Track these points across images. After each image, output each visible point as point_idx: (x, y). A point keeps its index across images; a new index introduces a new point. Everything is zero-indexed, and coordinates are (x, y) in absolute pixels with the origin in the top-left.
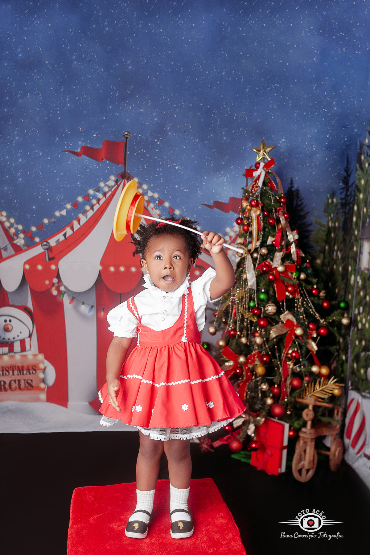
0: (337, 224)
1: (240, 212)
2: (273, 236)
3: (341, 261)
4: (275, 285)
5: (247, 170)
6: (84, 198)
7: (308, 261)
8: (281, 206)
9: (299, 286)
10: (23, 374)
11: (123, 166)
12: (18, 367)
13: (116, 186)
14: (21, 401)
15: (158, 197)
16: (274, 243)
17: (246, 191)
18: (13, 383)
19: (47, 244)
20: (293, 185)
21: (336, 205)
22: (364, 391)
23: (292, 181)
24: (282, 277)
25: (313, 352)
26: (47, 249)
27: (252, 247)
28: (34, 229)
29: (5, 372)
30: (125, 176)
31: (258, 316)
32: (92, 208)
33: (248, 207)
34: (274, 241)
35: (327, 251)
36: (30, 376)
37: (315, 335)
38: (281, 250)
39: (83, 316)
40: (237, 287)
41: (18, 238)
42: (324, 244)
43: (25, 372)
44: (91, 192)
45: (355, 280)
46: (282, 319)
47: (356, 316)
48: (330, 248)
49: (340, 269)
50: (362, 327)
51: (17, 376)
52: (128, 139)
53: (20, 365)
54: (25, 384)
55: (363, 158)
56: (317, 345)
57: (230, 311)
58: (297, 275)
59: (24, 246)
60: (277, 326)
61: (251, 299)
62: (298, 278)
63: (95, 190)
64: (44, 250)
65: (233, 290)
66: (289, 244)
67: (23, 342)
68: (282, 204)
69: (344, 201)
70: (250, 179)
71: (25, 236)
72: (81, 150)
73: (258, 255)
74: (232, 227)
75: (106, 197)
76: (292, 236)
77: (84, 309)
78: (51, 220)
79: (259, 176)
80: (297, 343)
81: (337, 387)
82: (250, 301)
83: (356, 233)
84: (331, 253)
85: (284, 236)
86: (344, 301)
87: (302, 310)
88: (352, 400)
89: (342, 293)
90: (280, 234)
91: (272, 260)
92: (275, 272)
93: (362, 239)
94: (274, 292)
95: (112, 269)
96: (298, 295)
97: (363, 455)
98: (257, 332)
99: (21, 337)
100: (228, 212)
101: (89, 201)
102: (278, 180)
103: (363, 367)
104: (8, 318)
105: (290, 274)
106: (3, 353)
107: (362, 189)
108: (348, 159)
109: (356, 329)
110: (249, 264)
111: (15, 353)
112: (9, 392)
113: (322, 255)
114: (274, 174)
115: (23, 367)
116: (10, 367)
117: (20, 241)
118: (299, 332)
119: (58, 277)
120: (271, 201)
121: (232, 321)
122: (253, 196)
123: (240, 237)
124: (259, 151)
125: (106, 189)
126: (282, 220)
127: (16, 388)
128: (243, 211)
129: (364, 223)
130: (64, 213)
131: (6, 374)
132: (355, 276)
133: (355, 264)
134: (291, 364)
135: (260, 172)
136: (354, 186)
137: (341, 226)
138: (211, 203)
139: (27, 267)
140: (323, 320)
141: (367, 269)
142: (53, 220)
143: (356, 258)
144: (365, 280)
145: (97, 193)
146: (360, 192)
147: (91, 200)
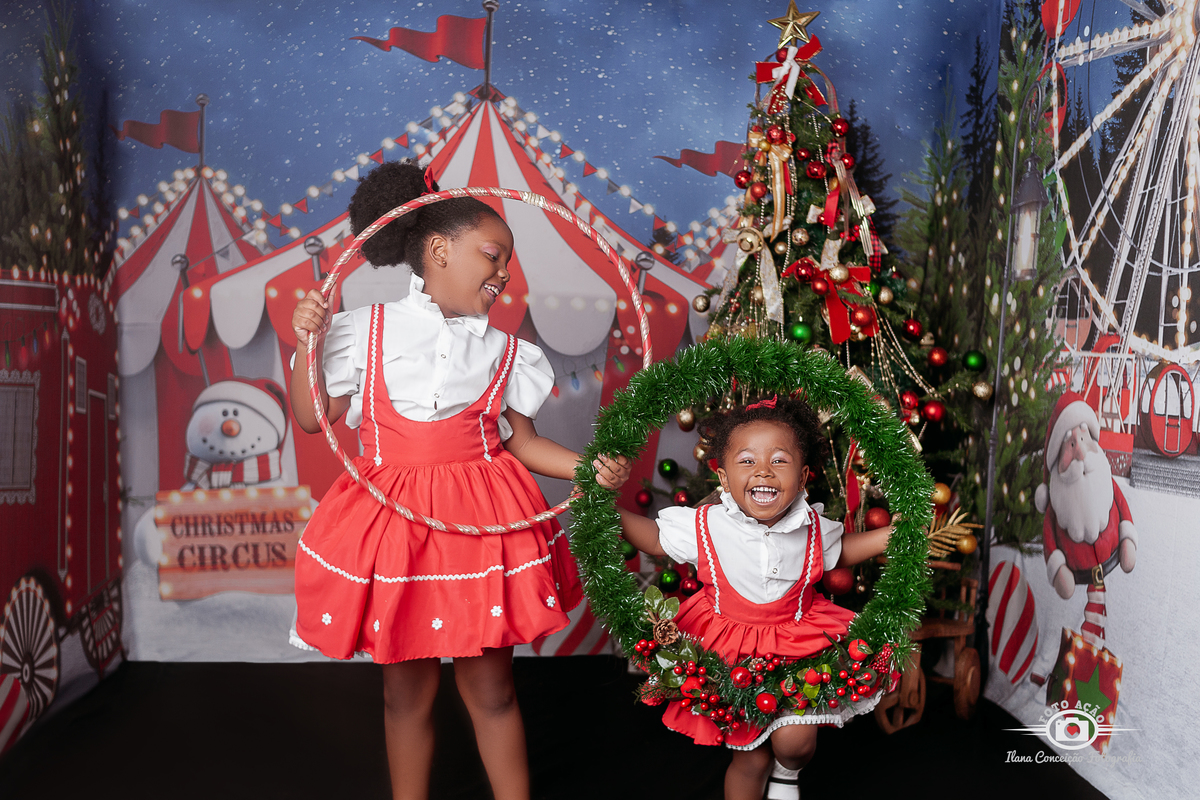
0: (955, 196)
1: (745, 158)
2: (820, 205)
3: (965, 273)
4: (826, 312)
5: (759, 66)
6: (398, 141)
7: (894, 268)
8: (835, 140)
9: (878, 314)
10: (264, 531)
11: (483, 72)
12: (254, 516)
13: (468, 115)
14: (261, 591)
15: (560, 141)
16: (822, 219)
17: (756, 112)
18: (241, 551)
19: (317, 243)
20: (855, 116)
21: (954, 154)
22: (1028, 542)
23: (852, 107)
24: (842, 291)
26: (317, 254)
27: (772, 230)
28: (287, 209)
29: (223, 527)
30: (486, 94)
33: (764, 145)
34: (821, 216)
35: (931, 260)
36: (279, 535)
37: (916, 420)
38: (837, 236)
40: (742, 321)
41: (252, 230)
42: (924, 246)
43: (268, 527)
44: (413, 128)
45: (1003, 304)
47: (1004, 381)
48: (938, 252)
49: (965, 290)
50: (1019, 400)
51: (249, 536)
52: (493, 13)
53: (257, 511)
54: (269, 555)
55: (1014, 34)
56: (922, 442)
58: (873, 292)
59: (266, 246)
62: (876, 298)
63: (420, 124)
64: (309, 257)
65: (732, 326)
66: (854, 222)
67: (263, 460)
68: (838, 135)
69: (971, 141)
70: (767, 86)
71: (268, 223)
72: (390, 35)
73: (786, 246)
75: (445, 140)
76: (863, 207)
78: (325, 191)
79: (786, 78)
81: (968, 532)
83: (1002, 200)
84: (943, 260)
85: (844, 202)
86: (976, 352)
87: (886, 366)
88: (1001, 566)
89: (970, 340)
90: (836, 199)
91: (818, 257)
92: (826, 278)
93: (1016, 210)
94: (824, 326)
96: (876, 333)
97: (1028, 679)
99: (260, 449)
100: (714, 174)
101: (407, 147)
102: (828, 86)
103: (1024, 489)
104: (230, 408)
105: (857, 288)
106: (221, 484)
107: (1013, 101)
108: (978, 48)
109: (1006, 407)
110: (766, 267)
111: (247, 484)
112: (233, 571)
113: (920, 270)
114: (820, 71)
115: (263, 516)
116: (236, 516)
117: (258, 236)
120: (814, 132)
121: (730, 394)
122: (773, 119)
123: (745, 215)
124: (786, 25)
125: (446, 122)
126: (839, 168)
127: (249, 562)
128: (752, 155)
129: (1020, 173)
130: (353, 173)
131: (226, 532)
132: (1000, 295)
133: (1000, 268)
134: (864, 482)
135: (789, 70)
136: (994, 100)
137: (965, 196)
138: (677, 156)
139: (273, 293)
140: (932, 390)
141: (1031, 272)
142: (329, 190)
143: (1003, 255)
144: (1026, 296)
145: (427, 131)
146: (1009, 110)
147: (412, 146)
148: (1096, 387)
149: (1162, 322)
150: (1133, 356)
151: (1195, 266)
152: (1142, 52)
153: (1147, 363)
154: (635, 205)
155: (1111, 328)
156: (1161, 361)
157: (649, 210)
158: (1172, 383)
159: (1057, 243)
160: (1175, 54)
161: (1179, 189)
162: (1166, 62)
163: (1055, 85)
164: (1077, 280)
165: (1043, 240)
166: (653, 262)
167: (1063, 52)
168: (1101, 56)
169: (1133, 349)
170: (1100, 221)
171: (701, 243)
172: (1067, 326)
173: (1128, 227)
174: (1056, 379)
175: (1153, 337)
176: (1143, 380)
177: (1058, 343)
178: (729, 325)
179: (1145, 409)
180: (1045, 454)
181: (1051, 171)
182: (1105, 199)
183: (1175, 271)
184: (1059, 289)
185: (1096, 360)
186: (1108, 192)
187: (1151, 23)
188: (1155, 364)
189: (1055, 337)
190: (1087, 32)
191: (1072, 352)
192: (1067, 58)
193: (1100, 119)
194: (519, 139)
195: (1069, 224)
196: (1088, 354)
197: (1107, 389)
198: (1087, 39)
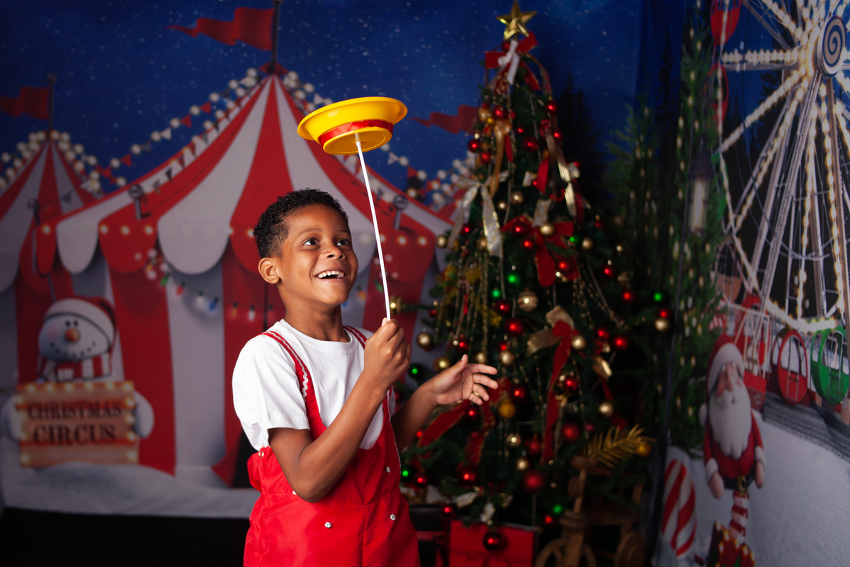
1: (476, 128)
2: (534, 172)
3: (656, 218)
4: (536, 259)
5: (488, 54)
6: (203, 108)
7: (597, 217)
8: (547, 118)
9: (579, 261)
10: (99, 415)
11: (271, 51)
12: (90, 403)
13: (258, 88)
14: (97, 461)
16: (535, 183)
17: (486, 91)
18: (81, 430)
19: (139, 189)
20: (572, 85)
21: (648, 120)
22: (692, 447)
23: (570, 77)
24: (550, 244)
25: (603, 379)
26: (139, 199)
28: (116, 163)
29: (67, 411)
30: (274, 70)
31: (506, 315)
32: (216, 126)
33: (490, 121)
34: (536, 180)
35: (632, 202)
36: (110, 419)
37: (607, 349)
38: (546, 198)
39: (199, 316)
40: (470, 264)
41: (89, 179)
42: (627, 189)
43: (102, 412)
44: (215, 97)
45: (682, 252)
46: (549, 321)
47: (681, 314)
48: (637, 196)
49: (656, 232)
50: (691, 332)
51: (88, 418)
52: (279, 5)
53: (93, 399)
54: (102, 434)
55: (692, 33)
56: (611, 367)
57: (457, 305)
58: (576, 242)
59: (99, 192)
60: (540, 332)
61: (493, 285)
62: (579, 246)
63: (221, 95)
64: (132, 201)
65: (463, 268)
66: (562, 185)
67: (97, 361)
68: (549, 114)
69: (661, 112)
70: (494, 72)
71: (101, 175)
72: (198, 24)
73: (507, 204)
74: (463, 158)
75: (240, 106)
76: (567, 172)
77: (201, 303)
78: (145, 148)
79: (509, 65)
80: (574, 362)
81: (644, 443)
82: (491, 289)
83: (682, 166)
84: (641, 204)
85: (552, 171)
86: (661, 290)
87: (584, 304)
88: (673, 462)
89: (658, 274)
90: (546, 168)
91: (532, 215)
92: (536, 235)
93: (692, 177)
94: (534, 272)
96: (577, 276)
98: (505, 342)
99: (95, 352)
101: (210, 112)
102: (543, 72)
103: (692, 405)
104: (72, 319)
105: (563, 240)
106: (65, 379)
107: (691, 88)
108: (667, 38)
109: (681, 337)
111: (85, 379)
112: (76, 446)
113: (624, 210)
114: (536, 61)
115: (97, 403)
116: (77, 403)
117: (93, 185)
118: (578, 343)
119: (157, 247)
120: (530, 109)
122: (497, 100)
124: (509, 21)
125: (241, 93)
126: (550, 140)
127: (87, 439)
128: (481, 126)
129: (695, 148)
130: (167, 134)
131: (69, 415)
132: (679, 243)
133: (680, 221)
134: (562, 401)
135: (510, 59)
136: (678, 83)
137: (656, 155)
138: (429, 119)
139: (104, 229)
140: (622, 323)
141: (702, 231)
142: (148, 147)
143: (683, 211)
144: (697, 249)
145: (226, 100)
146: (688, 94)
147: (213, 112)
148: (742, 336)
149: (788, 295)
150: (768, 317)
151: (810, 256)
152: (778, 73)
153: (777, 325)
154: (393, 158)
155: (754, 290)
156: (787, 326)
157: (404, 161)
158: (794, 346)
159: (720, 212)
160: (800, 81)
161: (801, 190)
162: (795, 86)
163: (720, 82)
164: (733, 245)
165: (710, 207)
166: (407, 204)
167: (726, 58)
168: (752, 69)
169: (769, 310)
170: (750, 201)
171: (446, 188)
172: (726, 281)
173: (768, 211)
174: (716, 322)
175: (782, 306)
176: (774, 338)
177: (718, 293)
178: (460, 267)
179: (775, 361)
180: (707, 381)
181: (716, 152)
182: (753, 186)
183: (797, 256)
184: (721, 248)
185: (743, 314)
186: (755, 179)
187: (785, 51)
188: (782, 327)
189: (717, 287)
190: (742, 46)
191: (728, 303)
192: (728, 63)
193: (750, 119)
194: (300, 105)
195: (728, 198)
196: (739, 307)
197: (750, 339)
198: (743, 52)
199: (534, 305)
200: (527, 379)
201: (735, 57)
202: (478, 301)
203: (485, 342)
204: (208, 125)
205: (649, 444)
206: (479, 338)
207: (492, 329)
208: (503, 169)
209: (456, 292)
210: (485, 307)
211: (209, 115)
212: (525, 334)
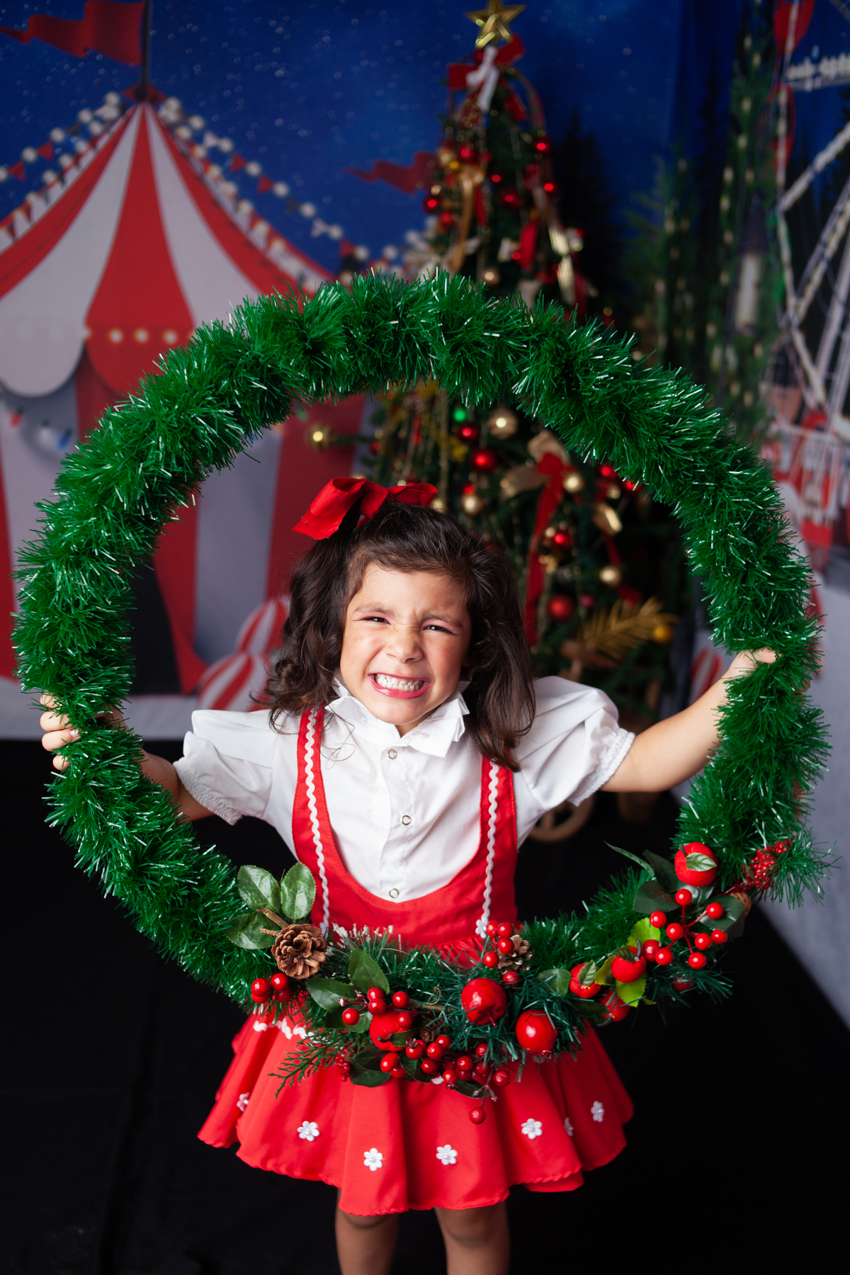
0: (684, 225)
1: (434, 178)
2: (515, 239)
3: (691, 315)
5: (451, 69)
6: (41, 151)
7: (607, 311)
8: (537, 162)
11: (139, 68)
13: (122, 119)
15: (231, 150)
16: (516, 256)
21: (685, 177)
23: (575, 115)
25: (608, 535)
30: (145, 95)
31: (473, 443)
32: (61, 178)
33: (454, 166)
34: (518, 251)
35: (658, 296)
37: (615, 494)
38: (532, 277)
39: (44, 456)
44: (58, 135)
45: (723, 359)
46: (534, 453)
49: (690, 335)
55: (748, 42)
56: (622, 518)
57: (404, 433)
60: (520, 470)
61: (455, 403)
63: (66, 131)
66: (555, 259)
68: (538, 156)
69: (702, 163)
70: (461, 93)
74: (420, 227)
75: (95, 149)
76: (564, 242)
77: (47, 437)
79: (482, 84)
80: (567, 510)
81: (662, 623)
82: (451, 410)
83: (727, 237)
84: (671, 298)
85: (541, 238)
88: (704, 654)
90: (533, 232)
93: (741, 251)
95: (116, 336)
98: (470, 483)
101: (52, 159)
102: (532, 96)
107: (744, 123)
114: (522, 79)
118: (572, 483)
122: (465, 135)
124: (485, 19)
125: (97, 128)
126: (539, 194)
128: (442, 175)
129: (746, 209)
132: (721, 348)
133: (723, 316)
134: (549, 564)
135: (484, 76)
137: (694, 227)
138: (371, 169)
141: (750, 326)
143: (726, 302)
144: (745, 353)
145: (74, 139)
146: (739, 131)
147: (57, 157)
148: (801, 472)
150: (835, 440)
153: (848, 450)
154: (319, 228)
155: (819, 404)
157: (336, 232)
159: (776, 298)
163: (783, 110)
164: (792, 344)
165: (765, 291)
167: (794, 73)
168: (828, 83)
169: (837, 430)
170: (817, 277)
172: (782, 395)
173: (841, 289)
177: (770, 413)
179: (844, 503)
181: (775, 212)
182: (822, 255)
184: (776, 349)
185: (801, 439)
186: (827, 245)
189: (768, 404)
190: (816, 52)
191: (783, 426)
192: (797, 80)
193: (823, 159)
194: (183, 148)
195: (788, 276)
196: (796, 431)
197: (812, 474)
198: (816, 62)
199: (511, 430)
200: (500, 535)
201: (806, 70)
202: (433, 427)
203: (443, 485)
204: (49, 177)
205: (670, 625)
206: (434, 479)
207: (454, 465)
208: (472, 234)
209: (403, 415)
210: (443, 433)
211: (49, 161)
212: (498, 471)
